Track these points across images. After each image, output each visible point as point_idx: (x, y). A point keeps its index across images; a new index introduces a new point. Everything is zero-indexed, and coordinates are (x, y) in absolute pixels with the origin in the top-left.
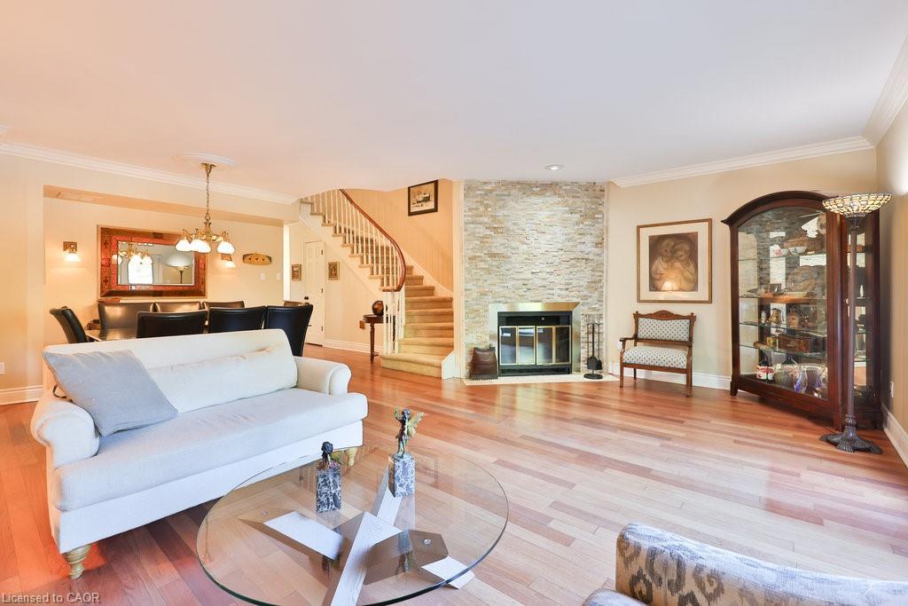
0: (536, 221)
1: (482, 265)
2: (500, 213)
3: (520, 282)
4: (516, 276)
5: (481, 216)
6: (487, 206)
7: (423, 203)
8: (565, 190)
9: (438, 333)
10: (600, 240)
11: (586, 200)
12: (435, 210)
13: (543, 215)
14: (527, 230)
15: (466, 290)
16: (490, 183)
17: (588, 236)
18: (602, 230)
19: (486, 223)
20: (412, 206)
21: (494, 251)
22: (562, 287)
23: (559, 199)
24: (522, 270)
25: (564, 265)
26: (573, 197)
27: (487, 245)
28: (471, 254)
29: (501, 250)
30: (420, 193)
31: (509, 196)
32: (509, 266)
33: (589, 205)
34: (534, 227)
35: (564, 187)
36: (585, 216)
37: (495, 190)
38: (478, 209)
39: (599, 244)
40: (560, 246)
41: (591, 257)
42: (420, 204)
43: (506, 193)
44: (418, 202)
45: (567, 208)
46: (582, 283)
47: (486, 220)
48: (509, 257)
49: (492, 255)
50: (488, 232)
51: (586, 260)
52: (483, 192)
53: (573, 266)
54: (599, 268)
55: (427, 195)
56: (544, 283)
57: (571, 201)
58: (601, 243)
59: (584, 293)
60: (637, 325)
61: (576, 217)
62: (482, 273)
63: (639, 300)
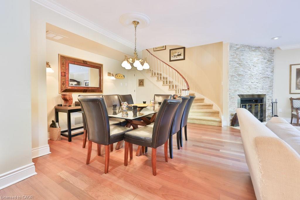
0: (253, 62)
1: (235, 79)
2: (242, 57)
3: (248, 86)
4: (247, 84)
5: (235, 59)
6: (237, 55)
7: (177, 57)
8: (263, 50)
9: (201, 107)
10: (272, 70)
11: (269, 54)
12: (184, 59)
13: (255, 59)
14: (251, 65)
15: (230, 89)
16: (238, 45)
17: (269, 69)
18: (273, 66)
19: (237, 62)
20: (171, 58)
21: (239, 73)
22: (261, 88)
23: (261, 53)
24: (249, 81)
25: (262, 80)
26: (265, 53)
27: (237, 71)
28: (231, 74)
29: (242, 73)
30: (176, 53)
31: (244, 51)
32: (244, 80)
33: (270, 56)
34: (252, 64)
35: (262, 49)
36: (268, 61)
37: (240, 48)
38: (234, 55)
39: (272, 72)
40: (260, 72)
41: (270, 76)
42: (176, 57)
43: (244, 49)
44: (175, 56)
45: (263, 57)
46: (267, 87)
47: (236, 60)
48: (244, 76)
49: (239, 75)
50: (237, 65)
51: (268, 77)
52: (236, 49)
53: (264, 80)
54: (272, 81)
55: (180, 53)
56: (255, 87)
57: (264, 54)
58: (273, 71)
59: (267, 91)
60: (292, 103)
61: (266, 61)
62: (235, 82)
63: (290, 93)
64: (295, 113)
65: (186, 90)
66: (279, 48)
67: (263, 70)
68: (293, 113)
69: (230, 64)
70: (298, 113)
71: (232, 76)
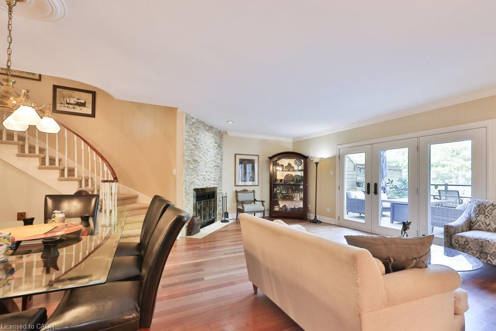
1: (191, 166)
2: (197, 137)
3: (202, 177)
4: (201, 173)
5: (191, 137)
6: (193, 132)
7: (75, 106)
10: (221, 158)
11: (219, 138)
12: (93, 116)
13: (208, 142)
14: (205, 148)
15: (185, 181)
16: (194, 118)
17: (219, 156)
18: (222, 153)
19: (193, 142)
20: (58, 105)
21: (195, 158)
22: (213, 179)
23: (213, 134)
24: (203, 170)
25: (214, 169)
27: (193, 154)
28: (187, 158)
29: (197, 158)
30: (71, 97)
31: (200, 128)
32: (199, 168)
33: (220, 140)
35: (214, 130)
36: (219, 146)
37: (195, 123)
38: (189, 132)
39: (222, 160)
40: (213, 159)
41: (219, 165)
42: (71, 106)
43: (199, 126)
44: (70, 104)
45: (215, 141)
46: (217, 178)
47: (192, 139)
48: (199, 163)
49: (195, 161)
50: (193, 147)
52: (192, 123)
53: (216, 169)
54: (221, 171)
55: (82, 101)
56: (209, 177)
57: (216, 136)
59: (218, 182)
60: (237, 196)
61: (217, 145)
62: (191, 171)
63: (235, 186)
64: (240, 207)
65: (111, 181)
66: (226, 133)
67: (215, 156)
68: (238, 207)
69: (186, 144)
70: (243, 208)
71: (188, 161)
